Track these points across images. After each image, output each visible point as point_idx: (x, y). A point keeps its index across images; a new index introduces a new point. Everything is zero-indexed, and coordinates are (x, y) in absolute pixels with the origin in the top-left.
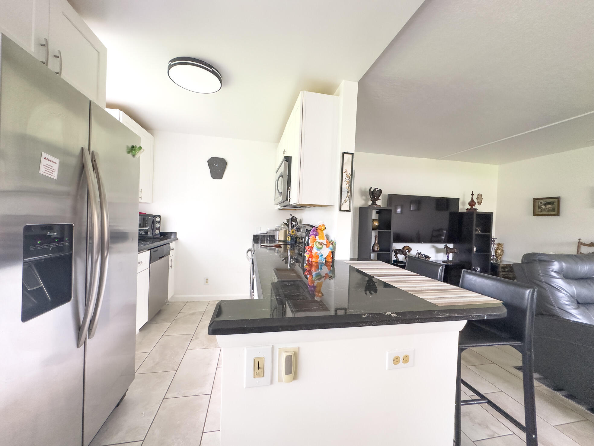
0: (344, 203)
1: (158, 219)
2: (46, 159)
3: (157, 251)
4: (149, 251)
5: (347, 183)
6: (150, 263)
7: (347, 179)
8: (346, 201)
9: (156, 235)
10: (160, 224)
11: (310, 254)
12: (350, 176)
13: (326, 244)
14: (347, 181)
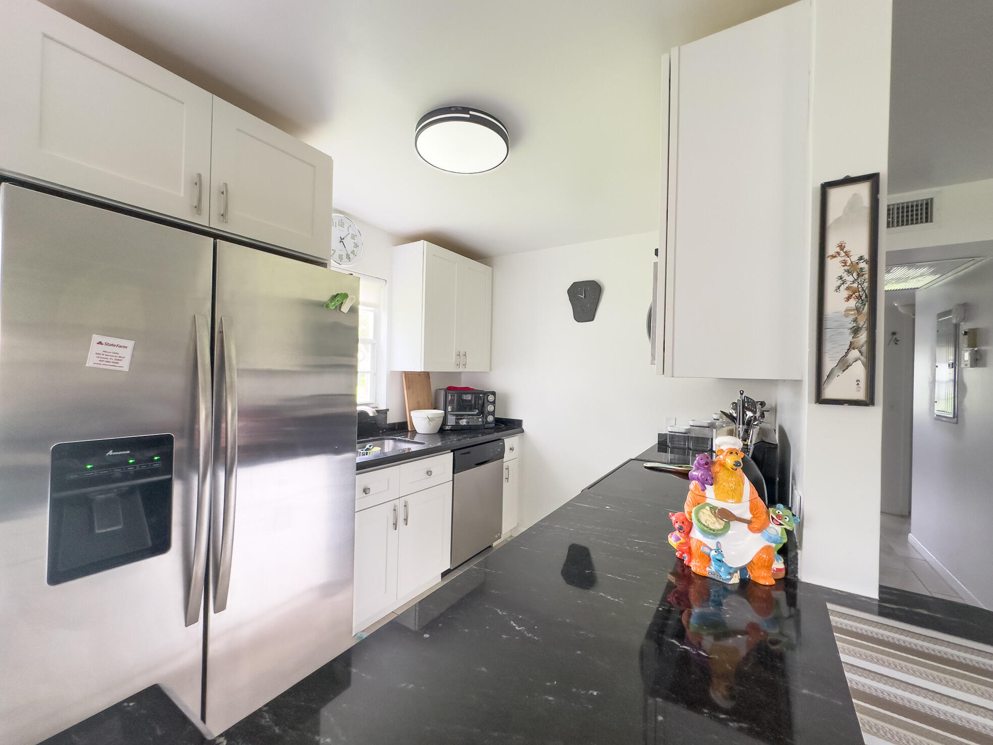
0: (837, 372)
1: (491, 398)
2: (102, 344)
3: (469, 453)
4: (452, 453)
5: (846, 294)
6: (453, 473)
7: (850, 279)
8: (844, 364)
9: (487, 423)
10: (494, 406)
11: (682, 540)
12: (864, 265)
13: (748, 516)
14: (848, 288)
